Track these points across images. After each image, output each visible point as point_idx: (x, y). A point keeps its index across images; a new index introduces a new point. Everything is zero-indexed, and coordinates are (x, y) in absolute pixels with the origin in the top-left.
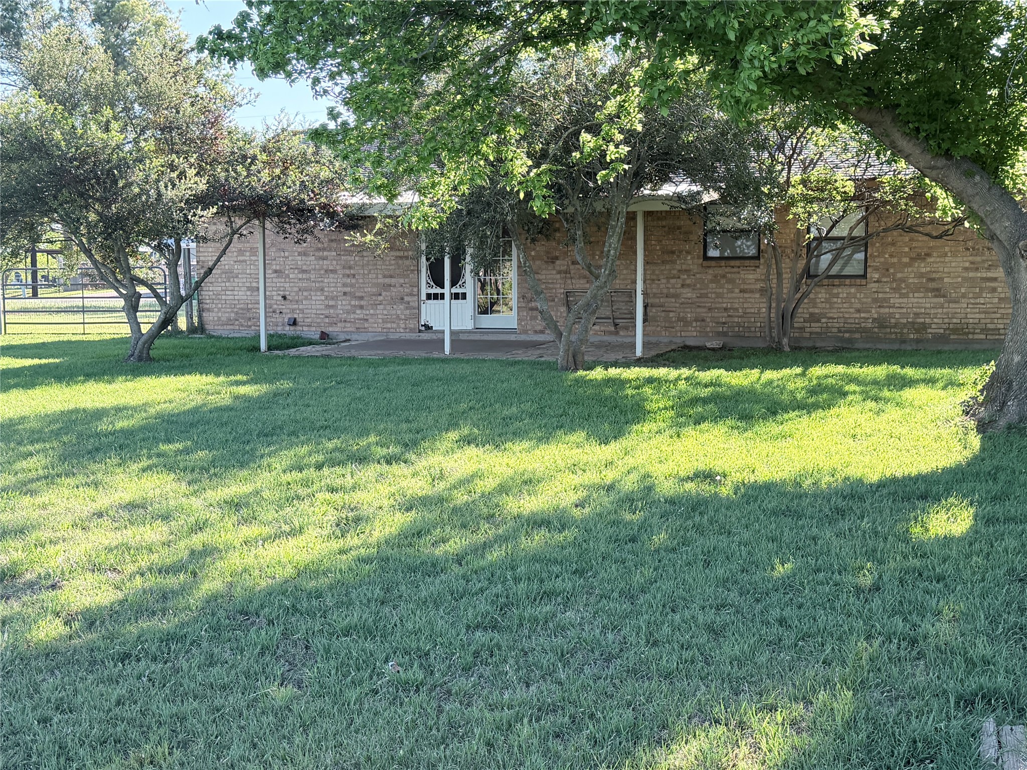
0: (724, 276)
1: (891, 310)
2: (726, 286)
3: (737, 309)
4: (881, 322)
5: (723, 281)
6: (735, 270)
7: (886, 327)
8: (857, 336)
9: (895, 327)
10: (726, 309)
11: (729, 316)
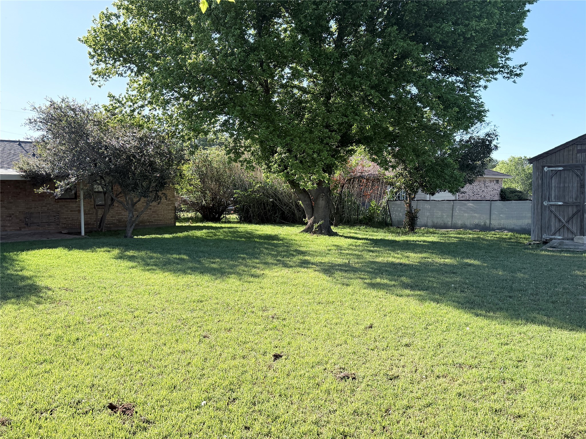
0: (64, 206)
1: (122, 216)
2: (65, 209)
3: (69, 218)
4: (119, 221)
5: (64, 207)
6: (68, 203)
7: (121, 222)
8: (112, 226)
9: (123, 222)
10: (65, 218)
11: (67, 221)
